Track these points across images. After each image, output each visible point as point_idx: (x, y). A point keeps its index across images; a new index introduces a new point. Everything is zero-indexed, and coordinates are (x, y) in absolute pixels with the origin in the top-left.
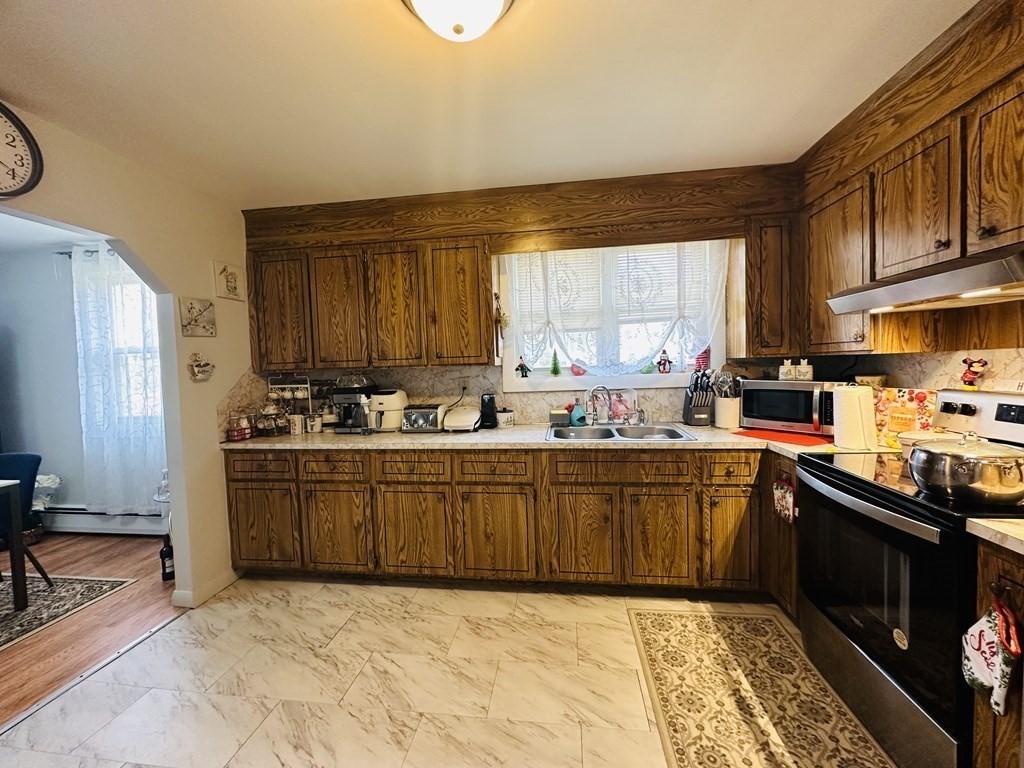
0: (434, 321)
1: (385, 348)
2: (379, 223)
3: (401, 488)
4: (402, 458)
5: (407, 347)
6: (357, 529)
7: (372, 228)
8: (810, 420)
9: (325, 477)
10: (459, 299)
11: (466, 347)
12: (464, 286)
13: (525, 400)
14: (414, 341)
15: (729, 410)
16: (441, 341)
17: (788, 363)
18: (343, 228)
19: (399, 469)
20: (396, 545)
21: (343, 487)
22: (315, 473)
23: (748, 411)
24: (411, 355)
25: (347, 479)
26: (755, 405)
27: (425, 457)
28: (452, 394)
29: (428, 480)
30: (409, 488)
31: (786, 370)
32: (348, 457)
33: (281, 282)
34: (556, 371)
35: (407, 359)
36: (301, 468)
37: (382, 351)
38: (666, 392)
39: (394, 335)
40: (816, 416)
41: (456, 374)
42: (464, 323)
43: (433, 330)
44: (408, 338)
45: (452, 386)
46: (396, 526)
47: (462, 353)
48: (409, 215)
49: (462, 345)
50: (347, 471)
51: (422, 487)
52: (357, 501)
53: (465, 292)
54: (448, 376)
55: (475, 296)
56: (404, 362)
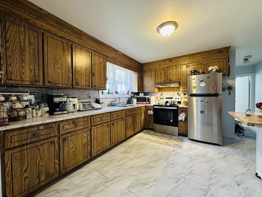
0: (94, 75)
1: (78, 81)
2: (77, 37)
3: (99, 126)
4: (99, 117)
5: (86, 82)
6: (84, 146)
7: (75, 37)
8: (146, 102)
9: (72, 130)
10: (100, 71)
11: (101, 84)
12: (101, 68)
13: (103, 100)
14: (88, 80)
15: (135, 101)
16: (95, 82)
17: (141, 93)
18: (62, 31)
19: (98, 120)
20: (97, 145)
21: (80, 132)
22: (68, 129)
23: (138, 101)
24: (87, 85)
25: (81, 128)
26: (139, 100)
27: (104, 115)
28: (86, 99)
29: (105, 122)
30: (101, 125)
31: (140, 94)
32: (82, 120)
33: (22, 38)
34: (109, 93)
35: (85, 86)
36: (61, 128)
37: (77, 82)
38: (125, 98)
39: (82, 77)
40: (147, 101)
41: (87, 93)
42: (101, 78)
43: (93, 78)
44: (86, 79)
45: (86, 96)
46: (97, 139)
47: (100, 86)
48: (87, 40)
49: (100, 84)
50: (81, 125)
51: (104, 124)
52: (85, 135)
53: (101, 69)
54: (84, 93)
55: (104, 71)
56: (85, 87)
